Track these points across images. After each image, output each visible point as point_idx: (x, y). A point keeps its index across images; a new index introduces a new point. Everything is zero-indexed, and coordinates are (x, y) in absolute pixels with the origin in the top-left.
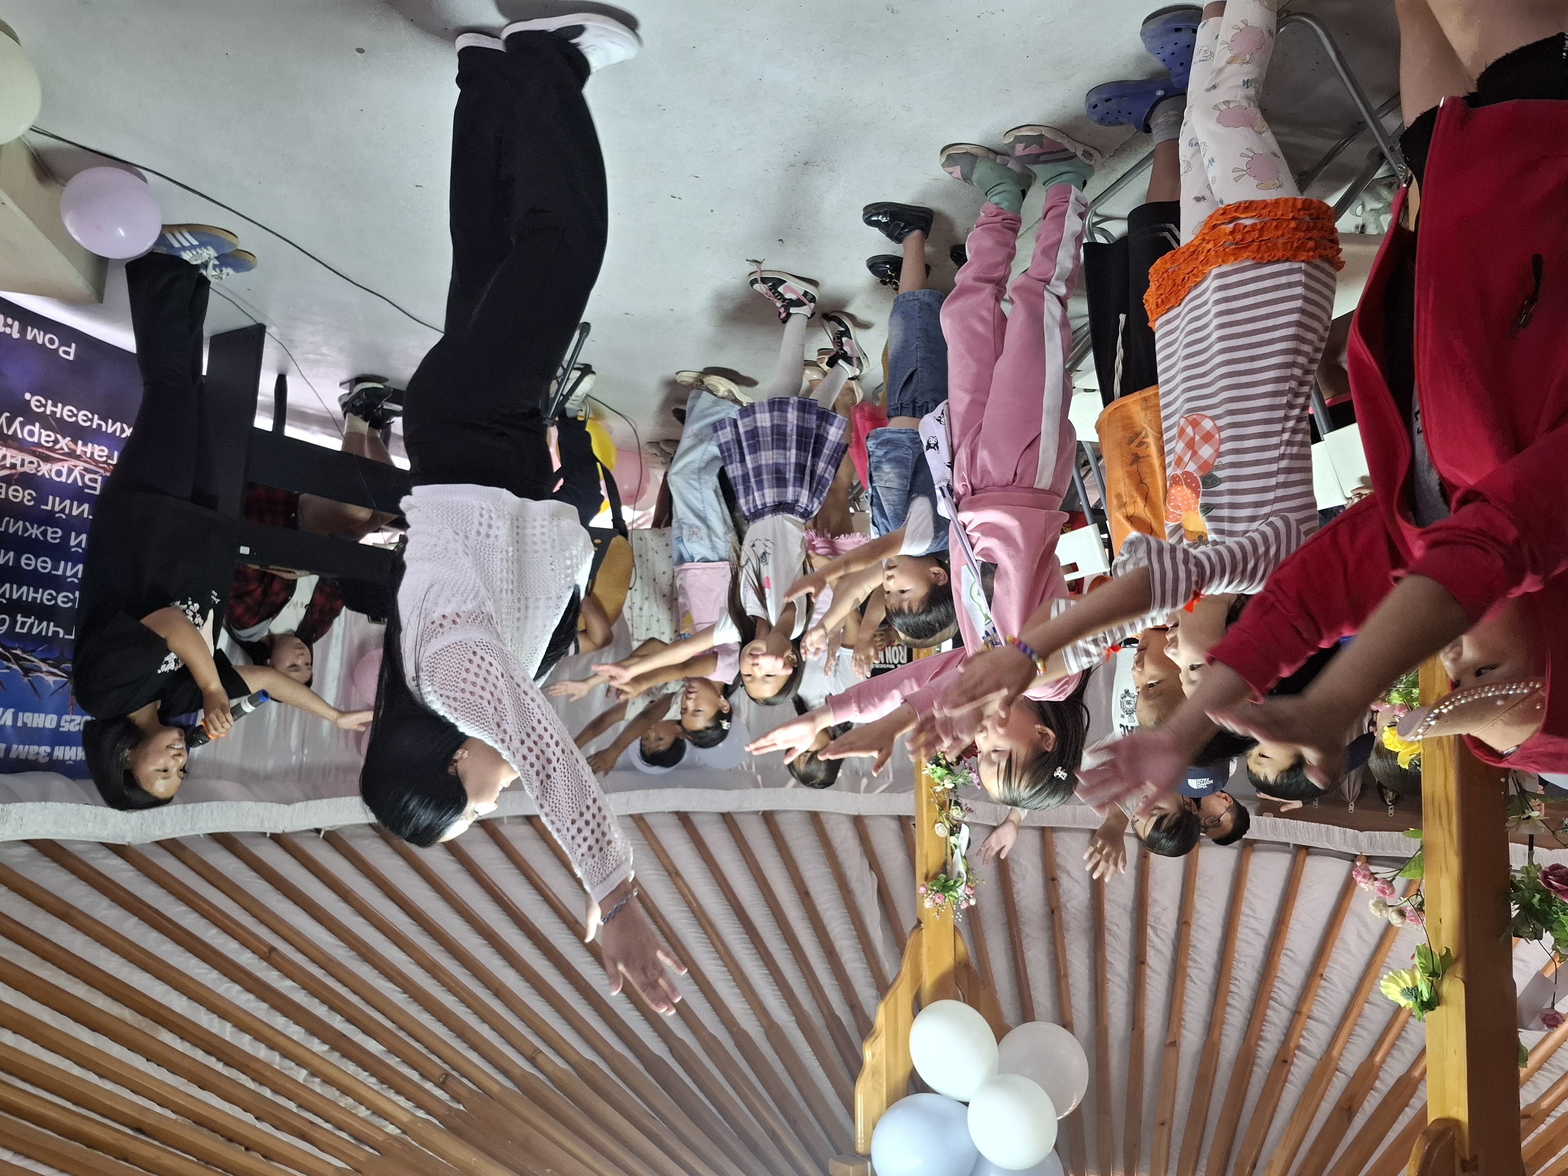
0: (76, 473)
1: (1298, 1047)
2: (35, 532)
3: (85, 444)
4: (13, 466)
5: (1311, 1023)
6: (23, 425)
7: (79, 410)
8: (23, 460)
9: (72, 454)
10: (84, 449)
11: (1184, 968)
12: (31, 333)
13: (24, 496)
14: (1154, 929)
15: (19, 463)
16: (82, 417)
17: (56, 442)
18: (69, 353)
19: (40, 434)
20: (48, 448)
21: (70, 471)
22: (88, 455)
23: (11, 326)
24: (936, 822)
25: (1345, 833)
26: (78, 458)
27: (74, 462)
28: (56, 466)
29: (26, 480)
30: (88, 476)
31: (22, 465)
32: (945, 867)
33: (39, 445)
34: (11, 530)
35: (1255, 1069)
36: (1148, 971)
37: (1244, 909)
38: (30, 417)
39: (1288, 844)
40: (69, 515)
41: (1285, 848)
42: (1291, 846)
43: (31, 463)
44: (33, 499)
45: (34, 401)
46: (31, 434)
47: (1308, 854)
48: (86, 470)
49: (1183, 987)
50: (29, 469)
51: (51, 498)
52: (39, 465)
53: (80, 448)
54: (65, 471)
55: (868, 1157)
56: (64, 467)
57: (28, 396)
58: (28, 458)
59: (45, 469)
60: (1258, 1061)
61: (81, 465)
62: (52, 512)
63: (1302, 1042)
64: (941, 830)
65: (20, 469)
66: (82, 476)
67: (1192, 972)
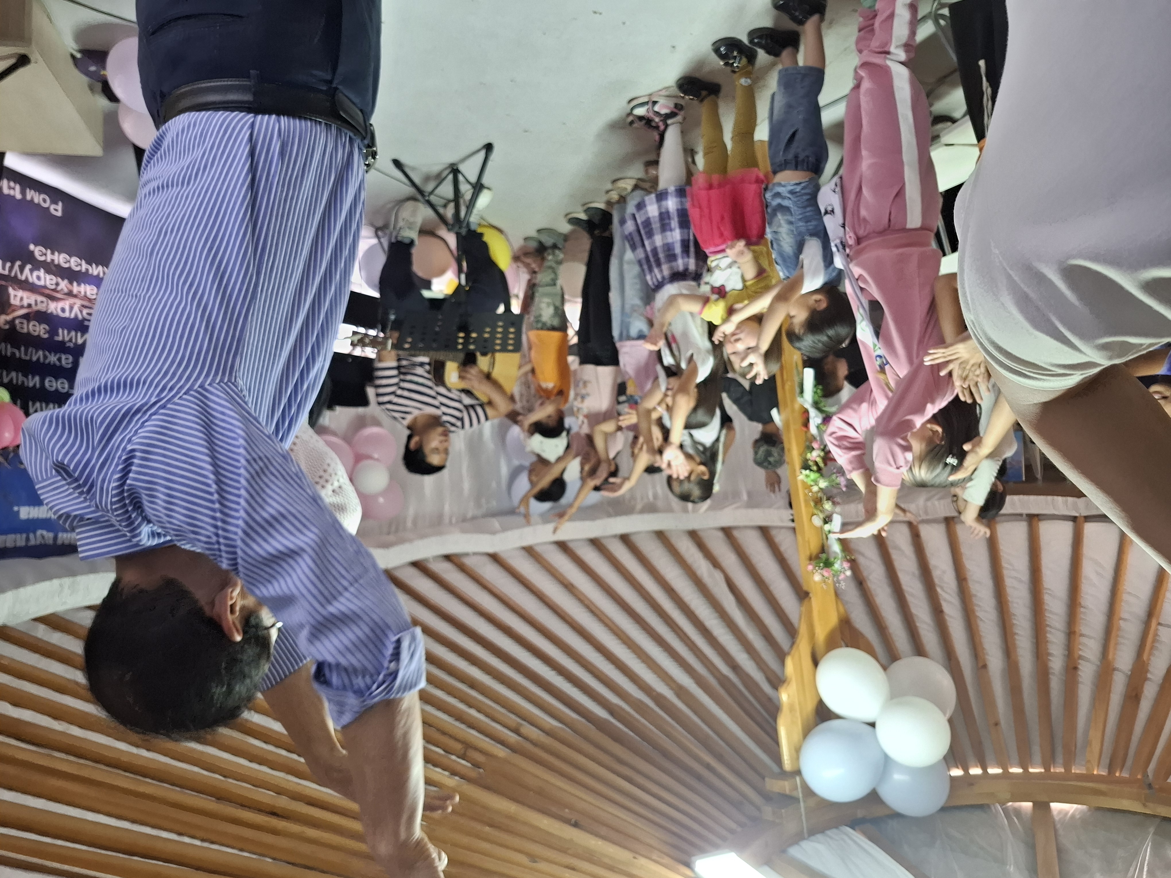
0: (76, 309)
1: (1080, 657)
2: (53, 359)
3: (79, 284)
4: (29, 306)
5: (1083, 640)
6: (32, 271)
7: (70, 256)
8: (36, 301)
9: (70, 294)
10: (79, 288)
11: (973, 612)
12: (30, 194)
13: (40, 330)
14: (942, 588)
15: (33, 303)
16: (75, 263)
17: (57, 284)
18: (57, 210)
19: (45, 278)
20: (53, 290)
21: (71, 308)
22: (83, 293)
23: (14, 189)
24: (813, 515)
25: (1067, 501)
26: (75, 296)
27: (72, 300)
28: (60, 305)
29: (42, 317)
30: (85, 311)
31: (36, 304)
32: (823, 549)
33: (45, 287)
34: (34, 359)
35: (1051, 676)
36: (947, 618)
37: (1004, 564)
38: (37, 265)
39: (1021, 515)
40: (76, 344)
41: (1020, 517)
42: (1024, 516)
43: (42, 302)
44: (48, 332)
45: (37, 251)
46: (39, 278)
47: (1040, 520)
48: (83, 306)
49: (977, 626)
50: (41, 307)
51: (60, 331)
52: (48, 304)
53: (75, 289)
54: (67, 308)
55: (798, 772)
56: (66, 304)
57: (32, 247)
58: (40, 298)
59: (54, 308)
60: (1051, 671)
61: (78, 303)
62: (63, 343)
63: (1081, 653)
64: (817, 521)
65: (35, 308)
66: (81, 312)
67: (980, 614)
